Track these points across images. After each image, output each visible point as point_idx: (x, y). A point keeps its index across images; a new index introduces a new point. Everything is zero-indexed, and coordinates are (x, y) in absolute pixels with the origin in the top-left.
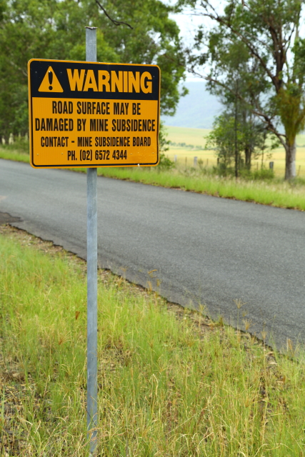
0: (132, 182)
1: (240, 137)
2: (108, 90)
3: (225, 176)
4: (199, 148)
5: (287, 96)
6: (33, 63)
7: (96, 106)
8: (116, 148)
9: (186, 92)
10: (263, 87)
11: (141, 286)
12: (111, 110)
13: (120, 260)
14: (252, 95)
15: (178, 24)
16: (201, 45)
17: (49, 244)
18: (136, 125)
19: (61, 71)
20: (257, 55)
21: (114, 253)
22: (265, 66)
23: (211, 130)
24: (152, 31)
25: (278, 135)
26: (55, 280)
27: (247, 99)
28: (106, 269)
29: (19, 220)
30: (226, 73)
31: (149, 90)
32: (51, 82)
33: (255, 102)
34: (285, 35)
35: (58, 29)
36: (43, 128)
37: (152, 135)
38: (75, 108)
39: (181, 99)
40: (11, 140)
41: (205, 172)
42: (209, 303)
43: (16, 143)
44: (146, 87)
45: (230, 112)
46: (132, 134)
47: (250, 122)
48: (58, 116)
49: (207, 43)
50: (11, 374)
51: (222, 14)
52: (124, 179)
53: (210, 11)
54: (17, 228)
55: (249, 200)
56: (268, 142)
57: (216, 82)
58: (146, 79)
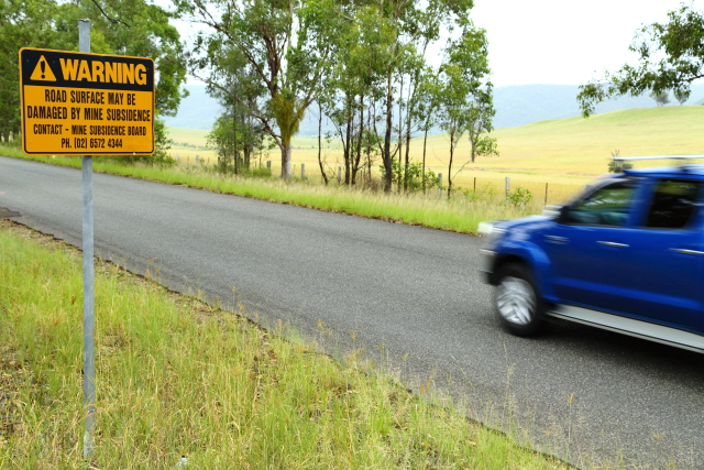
0: (135, 178)
1: (239, 137)
2: (102, 80)
3: (225, 173)
4: (201, 148)
5: (282, 100)
6: (24, 52)
7: (90, 95)
8: (111, 137)
9: (187, 94)
10: (259, 91)
11: (142, 277)
12: (106, 100)
13: (122, 252)
14: (250, 99)
15: (178, 30)
16: (201, 49)
17: (48, 238)
18: (131, 115)
19: (54, 60)
20: (253, 61)
21: (116, 245)
22: (261, 72)
23: (211, 130)
24: (153, 35)
25: (275, 136)
26: (55, 272)
27: (245, 102)
28: (108, 261)
29: (18, 214)
30: (226, 77)
31: (143, 82)
32: (43, 70)
33: (253, 105)
34: (279, 44)
35: (58, 30)
36: (36, 115)
37: (147, 125)
38: (69, 97)
39: (183, 101)
40: (10, 138)
41: (206, 169)
42: (209, 291)
43: (16, 140)
44: (141, 78)
45: (229, 113)
46: (127, 124)
47: (249, 124)
48: (51, 104)
49: (207, 48)
50: (7, 362)
51: (219, 21)
52: (127, 176)
53: (209, 19)
54: (15, 222)
55: (247, 196)
56: (266, 143)
57: (216, 85)
58: (141, 72)
